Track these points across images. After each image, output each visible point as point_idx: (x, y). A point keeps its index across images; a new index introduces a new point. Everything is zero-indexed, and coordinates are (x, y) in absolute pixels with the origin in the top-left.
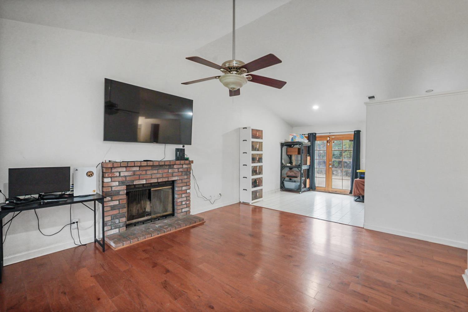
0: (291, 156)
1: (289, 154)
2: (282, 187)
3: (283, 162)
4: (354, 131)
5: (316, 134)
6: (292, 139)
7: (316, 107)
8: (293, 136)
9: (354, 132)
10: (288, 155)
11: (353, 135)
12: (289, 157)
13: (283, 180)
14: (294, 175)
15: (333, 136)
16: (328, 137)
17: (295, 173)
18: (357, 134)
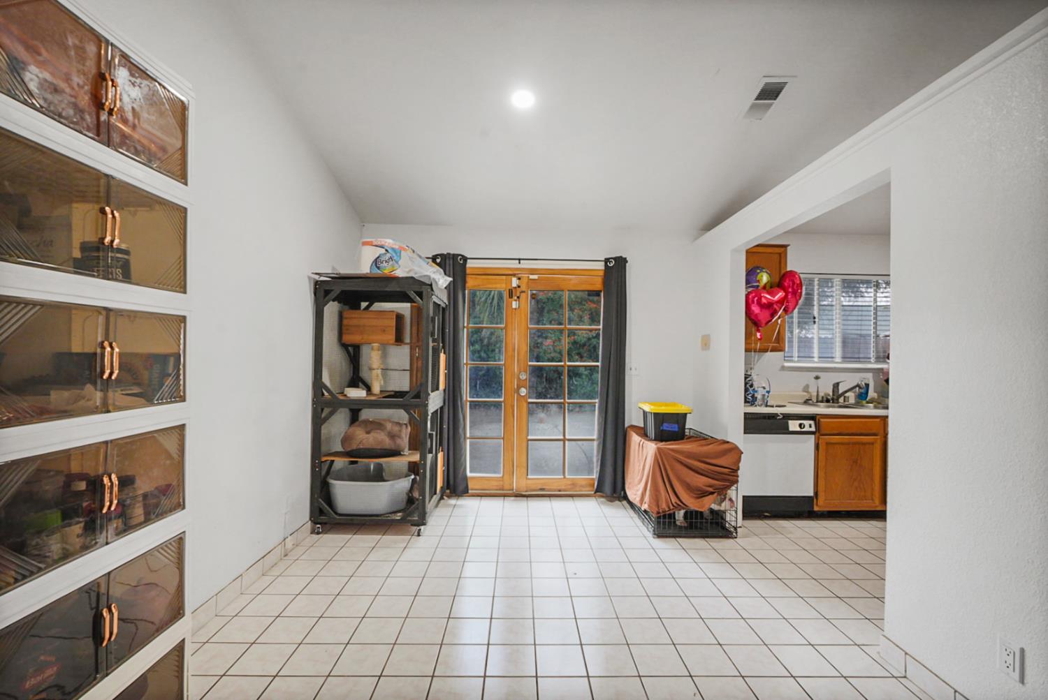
0: (357, 348)
1: (348, 339)
2: (321, 512)
3: (326, 379)
4: (603, 259)
5: (465, 259)
6: (376, 262)
7: (523, 99)
8: (383, 251)
9: (603, 263)
10: (344, 346)
11: (602, 273)
12: (348, 352)
13: (324, 473)
14: (387, 443)
15: (533, 271)
16: (514, 275)
17: (392, 436)
18: (616, 270)
